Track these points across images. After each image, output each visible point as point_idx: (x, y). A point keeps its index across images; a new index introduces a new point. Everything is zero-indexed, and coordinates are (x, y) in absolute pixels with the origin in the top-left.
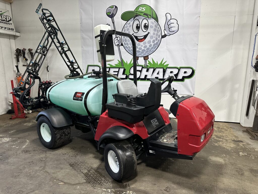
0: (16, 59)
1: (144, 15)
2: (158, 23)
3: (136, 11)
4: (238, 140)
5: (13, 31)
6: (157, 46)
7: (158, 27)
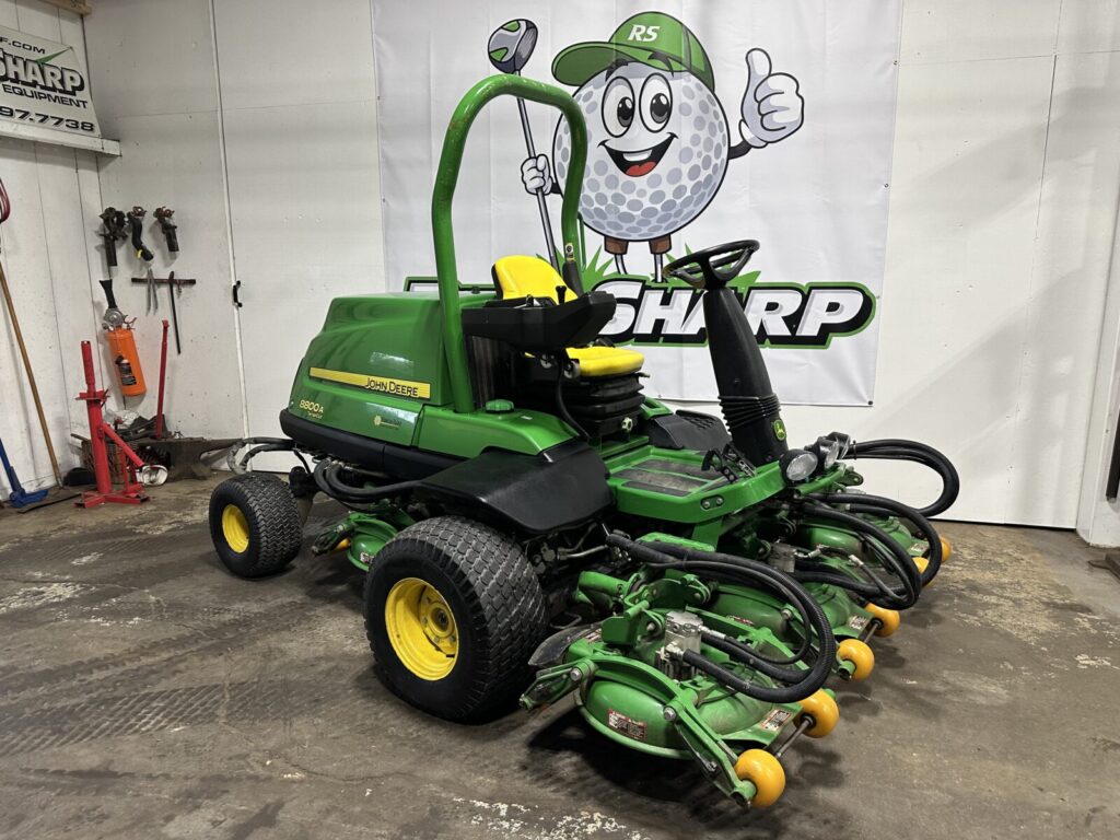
0: (104, 251)
1: (650, 58)
2: (713, 92)
3: (617, 44)
4: (1067, 601)
5: (90, 133)
6: (707, 191)
7: (711, 113)
